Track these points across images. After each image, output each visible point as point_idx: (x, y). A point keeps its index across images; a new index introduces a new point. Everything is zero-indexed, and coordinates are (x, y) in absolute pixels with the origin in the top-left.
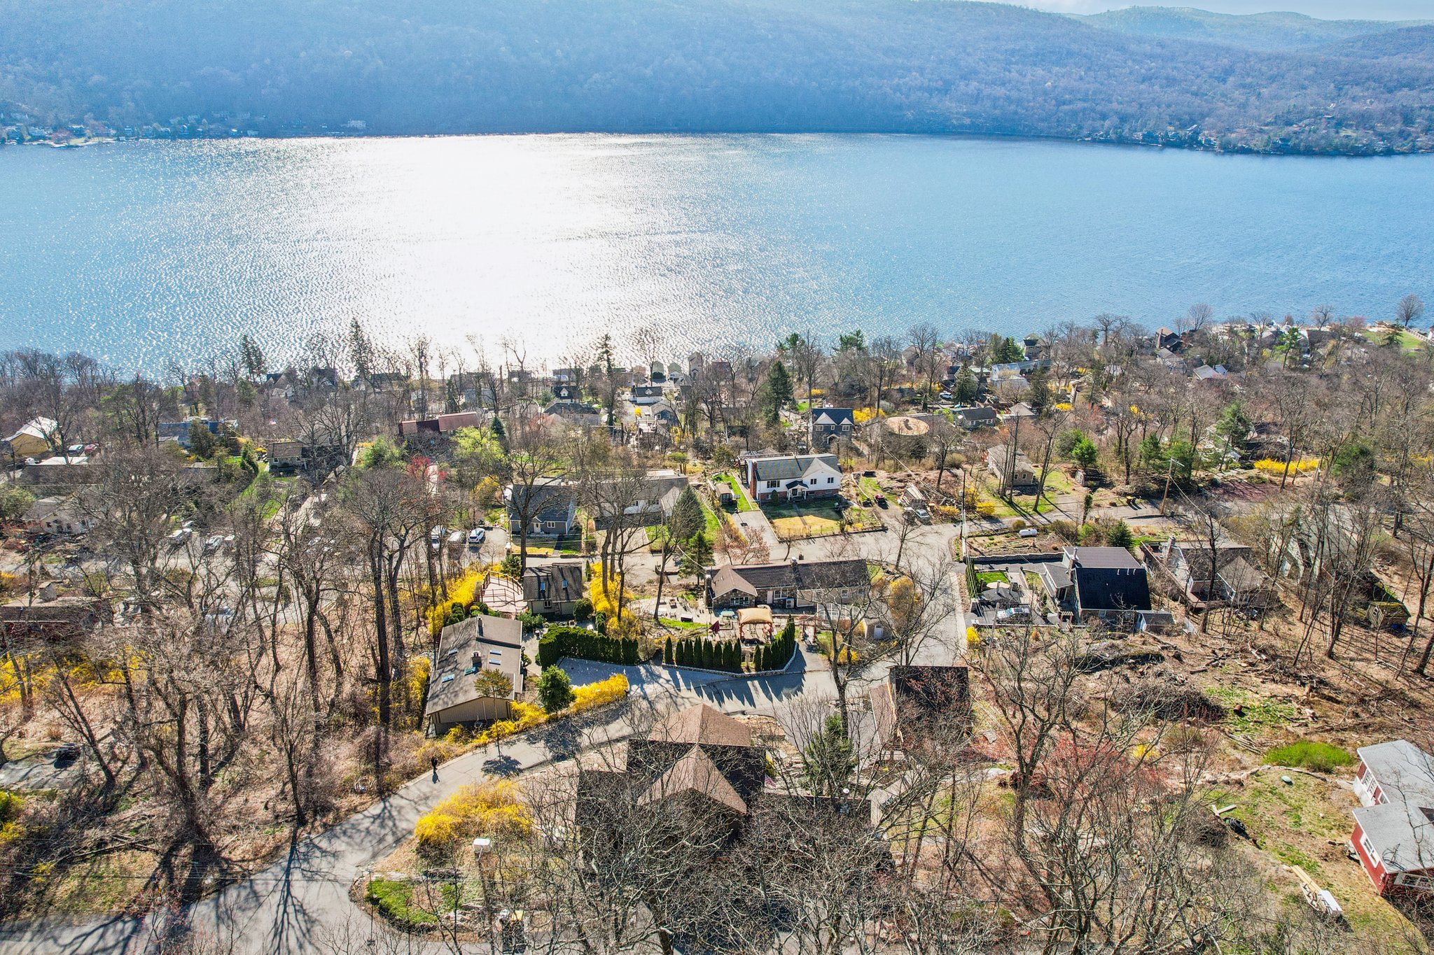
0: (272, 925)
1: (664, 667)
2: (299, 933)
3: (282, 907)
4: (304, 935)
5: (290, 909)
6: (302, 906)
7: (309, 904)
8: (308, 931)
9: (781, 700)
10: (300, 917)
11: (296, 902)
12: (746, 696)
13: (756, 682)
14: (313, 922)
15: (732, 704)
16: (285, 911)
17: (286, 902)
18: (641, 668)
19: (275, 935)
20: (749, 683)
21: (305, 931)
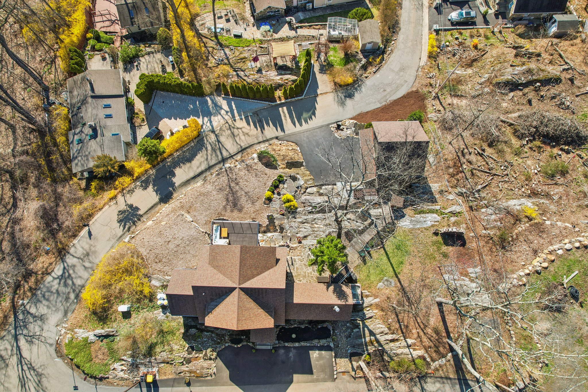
0: (18, 380)
1: (224, 98)
2: (35, 385)
3: (20, 366)
4: (38, 385)
5: (25, 367)
6: (31, 364)
7: (34, 362)
8: (39, 382)
9: (301, 125)
10: (32, 372)
11: (27, 362)
12: (278, 123)
13: (285, 108)
14: (40, 375)
15: (270, 131)
16: (22, 369)
17: (21, 362)
18: (208, 99)
19: (22, 387)
20: (280, 109)
21: (38, 382)
